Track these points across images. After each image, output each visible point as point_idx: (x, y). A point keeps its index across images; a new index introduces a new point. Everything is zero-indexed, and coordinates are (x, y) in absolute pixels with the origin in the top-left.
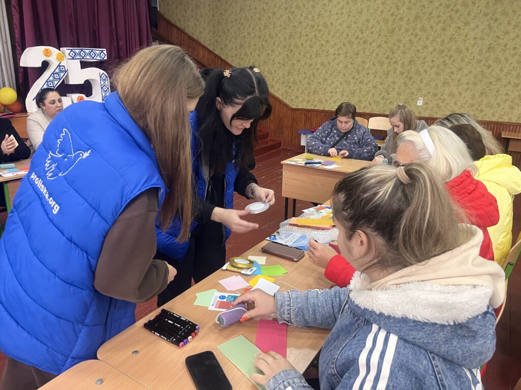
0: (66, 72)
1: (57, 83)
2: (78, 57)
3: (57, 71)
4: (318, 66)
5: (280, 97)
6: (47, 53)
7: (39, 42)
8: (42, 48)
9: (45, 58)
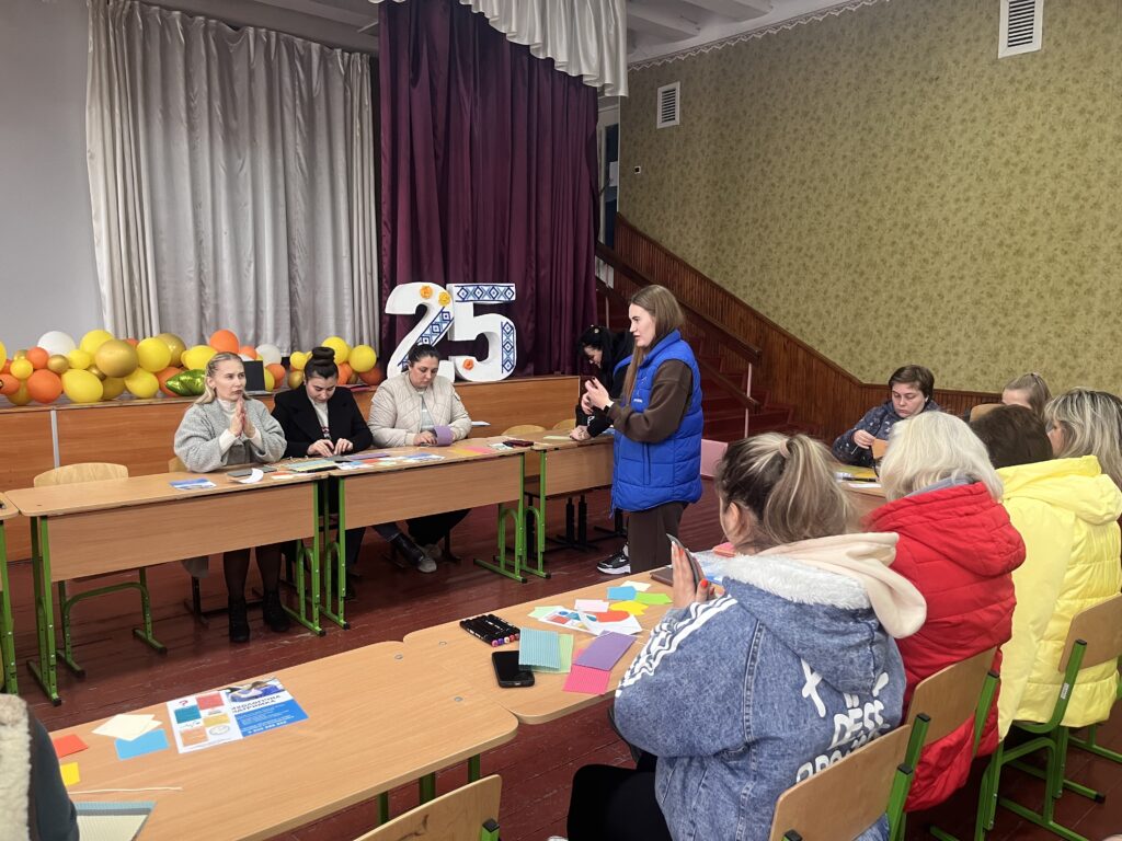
0: (450, 321)
1: (435, 340)
2: (471, 298)
3: (438, 320)
4: (918, 301)
5: (838, 362)
6: (426, 293)
7: (417, 276)
8: (419, 285)
9: (422, 301)
